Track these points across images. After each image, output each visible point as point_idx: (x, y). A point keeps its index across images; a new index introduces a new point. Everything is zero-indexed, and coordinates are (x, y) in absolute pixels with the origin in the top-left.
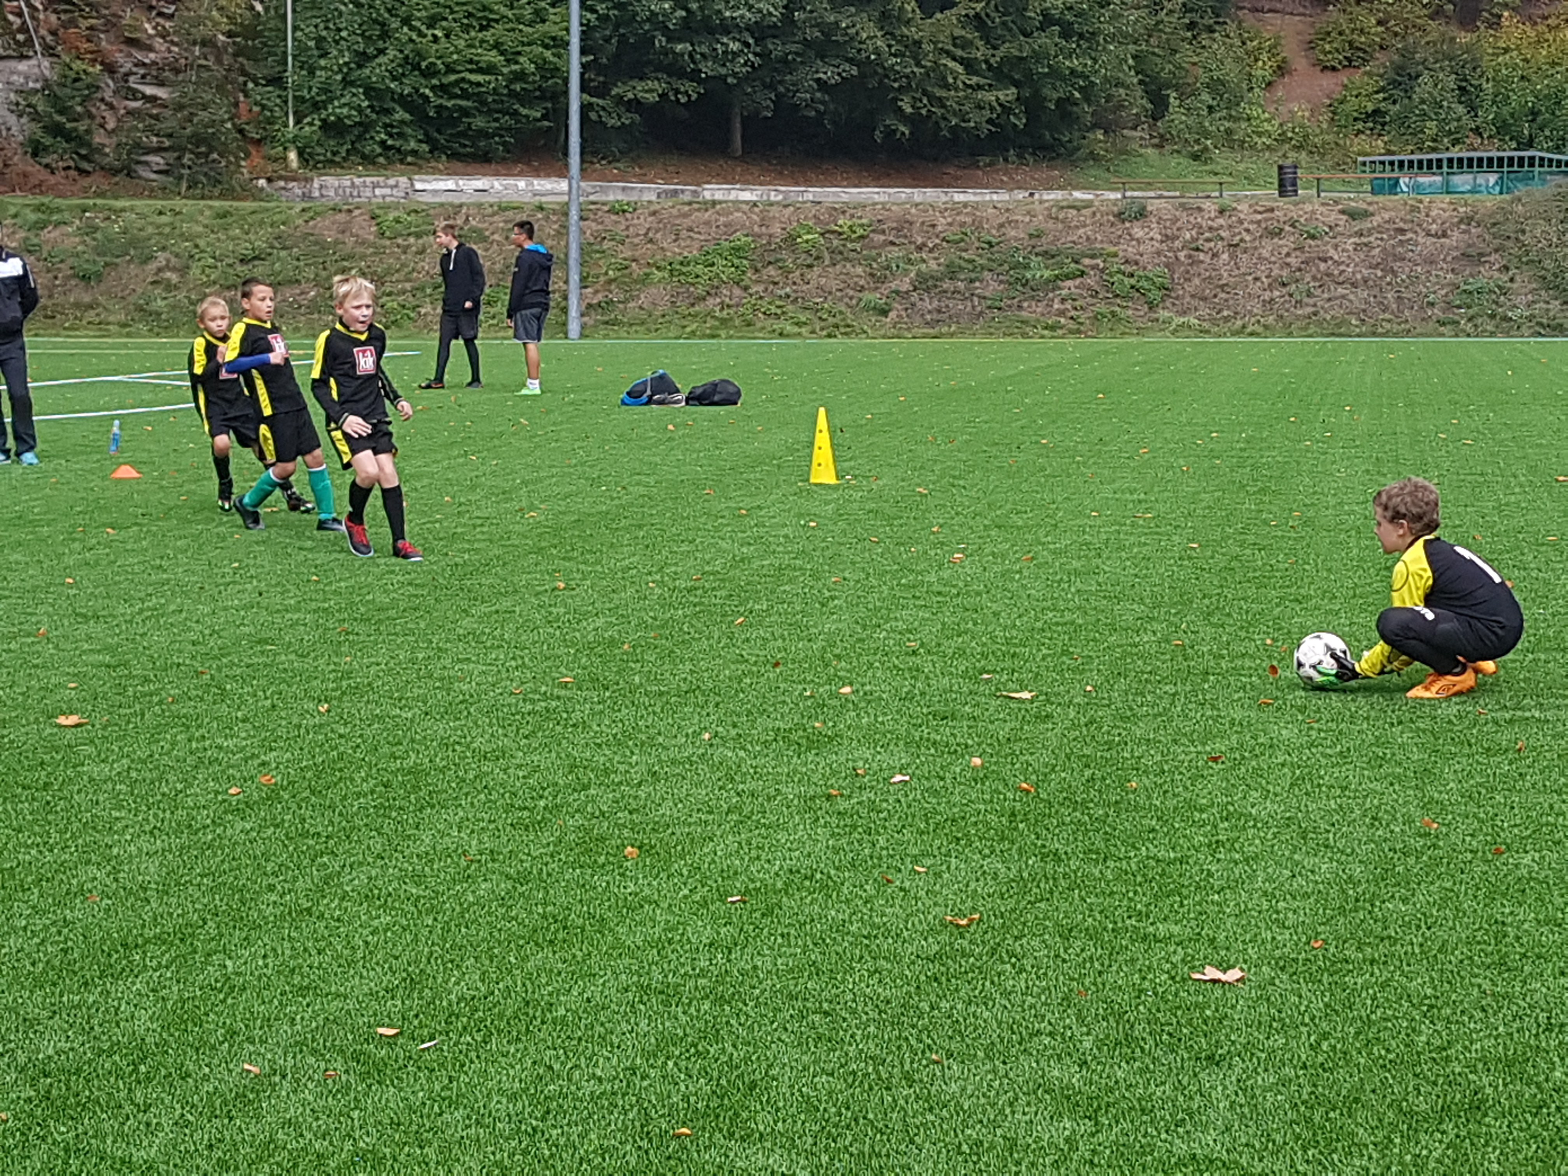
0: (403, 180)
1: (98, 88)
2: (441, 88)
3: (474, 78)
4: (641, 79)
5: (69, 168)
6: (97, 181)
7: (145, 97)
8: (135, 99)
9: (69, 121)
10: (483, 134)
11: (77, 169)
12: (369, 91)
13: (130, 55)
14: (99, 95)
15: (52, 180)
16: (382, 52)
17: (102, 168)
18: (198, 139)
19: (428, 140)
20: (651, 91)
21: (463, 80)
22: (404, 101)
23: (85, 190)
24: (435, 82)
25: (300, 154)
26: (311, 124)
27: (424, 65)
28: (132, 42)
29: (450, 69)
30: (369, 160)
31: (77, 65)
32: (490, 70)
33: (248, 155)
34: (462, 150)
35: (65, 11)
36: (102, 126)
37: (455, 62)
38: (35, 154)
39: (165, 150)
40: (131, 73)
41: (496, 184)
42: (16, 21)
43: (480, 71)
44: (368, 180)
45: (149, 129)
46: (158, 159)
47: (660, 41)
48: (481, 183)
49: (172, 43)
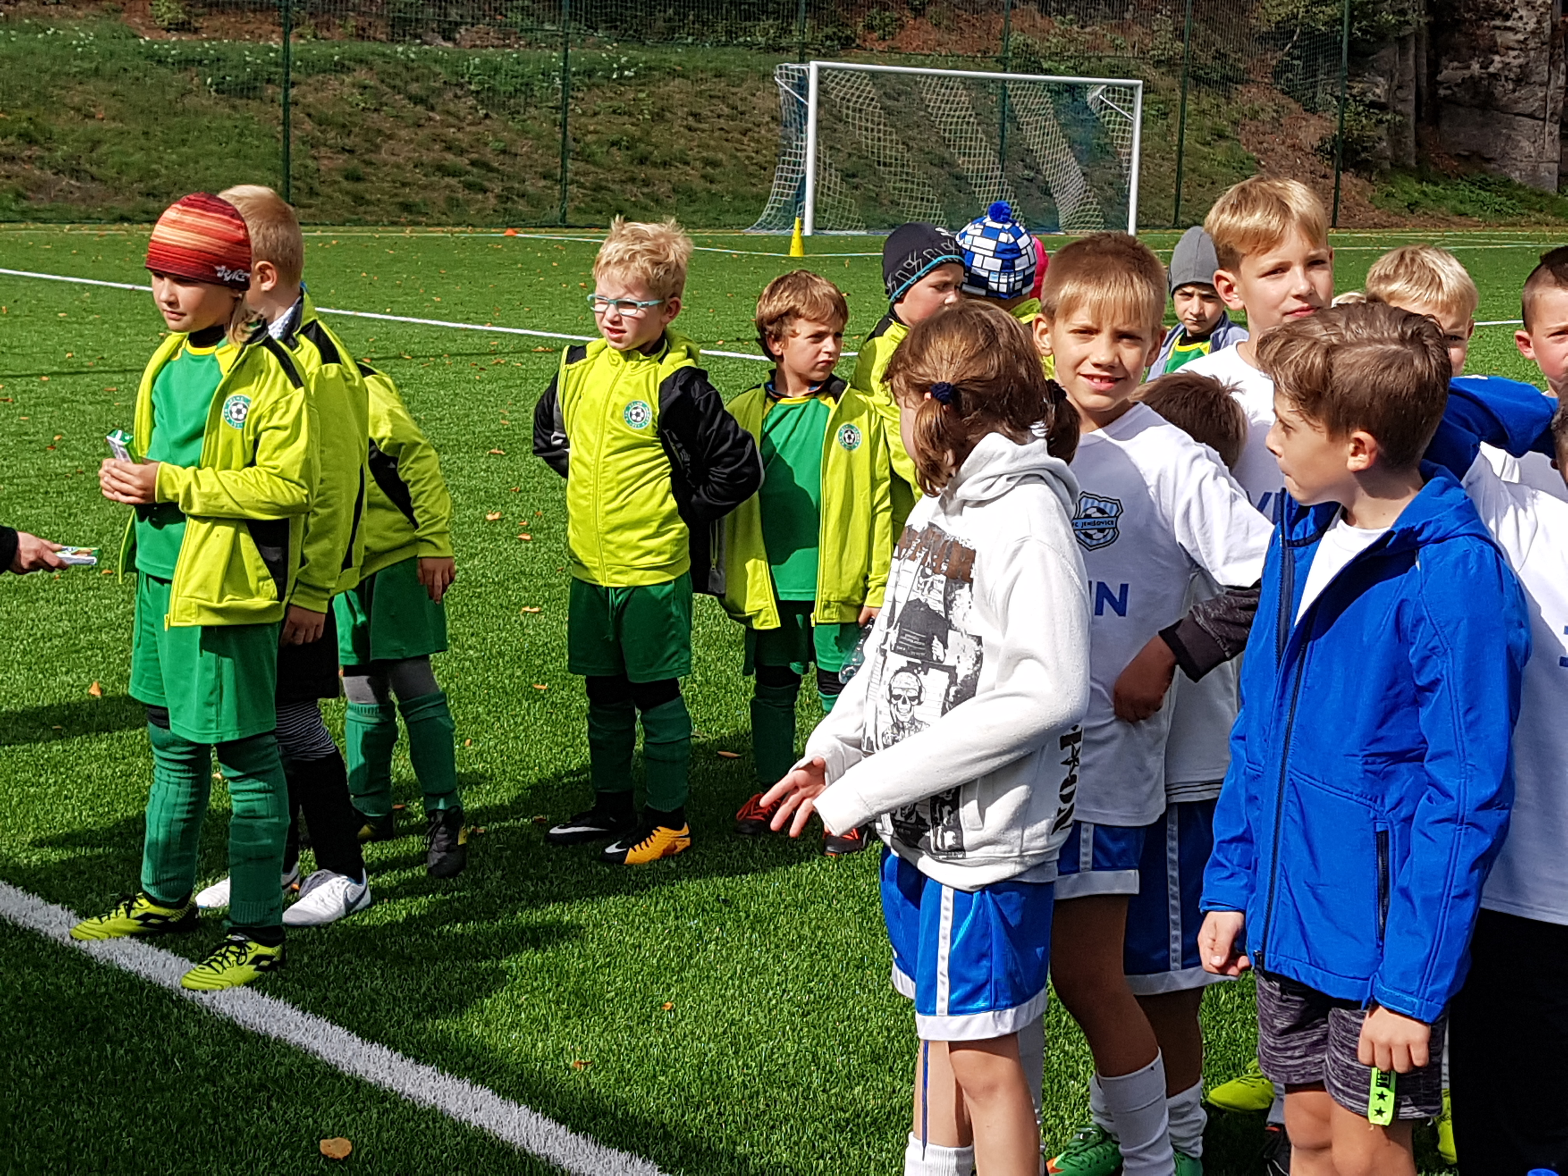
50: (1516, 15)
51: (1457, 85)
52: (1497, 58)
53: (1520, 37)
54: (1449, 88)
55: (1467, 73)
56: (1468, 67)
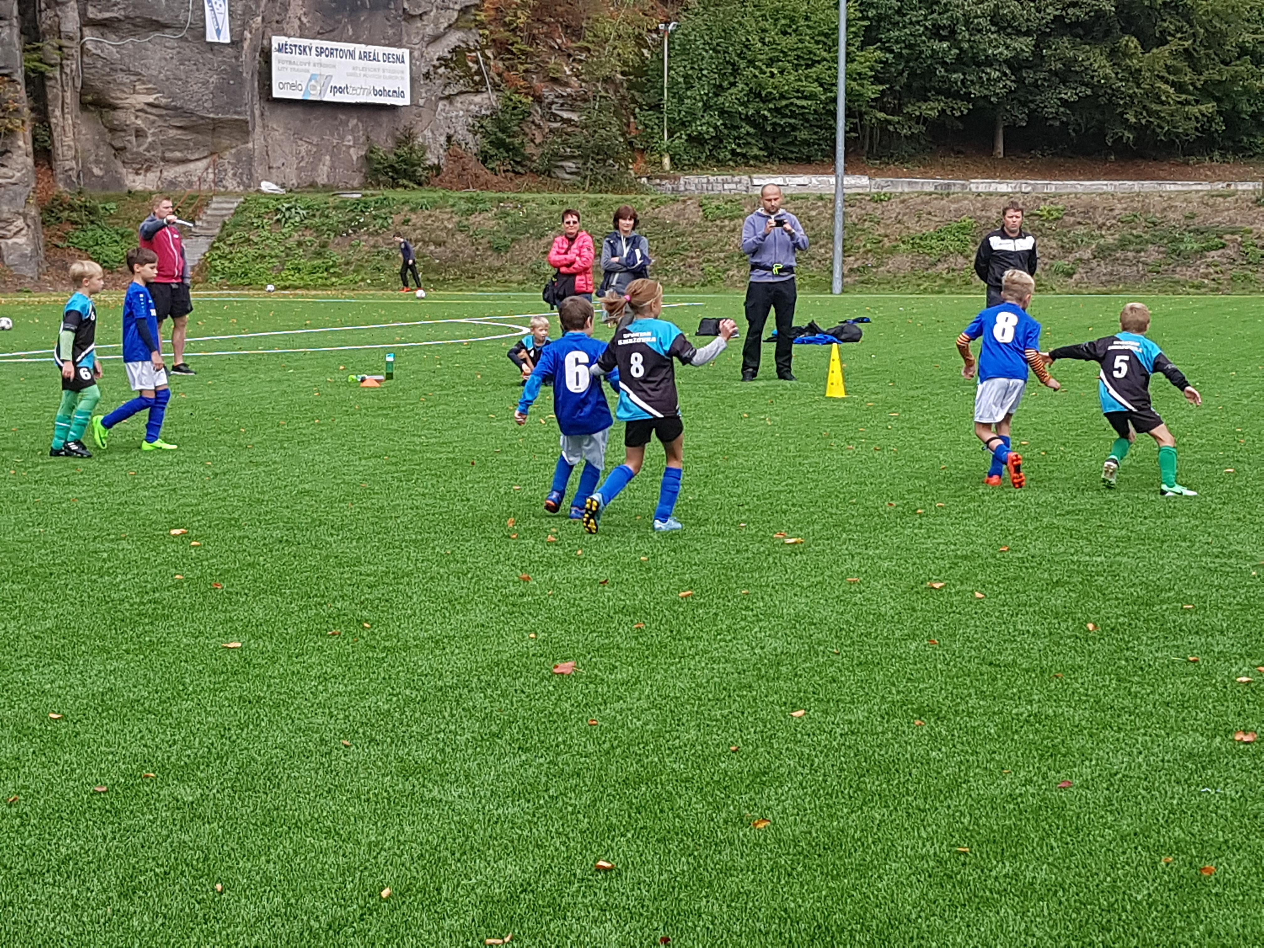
0: (745, 178)
1: (530, 114)
2: (777, 111)
3: (799, 102)
4: (925, 101)
5: (508, 171)
6: (526, 180)
7: (563, 120)
8: (556, 121)
9: (509, 137)
10: (806, 143)
11: (514, 171)
12: (722, 112)
13: (553, 90)
14: (530, 119)
15: (495, 179)
16: (733, 84)
17: (531, 171)
18: (599, 150)
19: (766, 148)
20: (932, 109)
21: (792, 104)
22: (747, 119)
23: (518, 186)
24: (771, 106)
25: (672, 159)
26: (680, 138)
27: (763, 94)
28: (555, 80)
29: (782, 97)
30: (721, 164)
31: (515, 97)
32: (812, 96)
33: (635, 161)
34: (790, 155)
35: (509, 59)
36: (532, 141)
37: (786, 91)
38: (484, 162)
39: (574, 157)
40: (553, 103)
41: (814, 181)
42: (475, 67)
43: (806, 98)
44: (720, 178)
45: (565, 143)
46: (571, 164)
47: (941, 71)
48: (803, 179)
49: (583, 81)
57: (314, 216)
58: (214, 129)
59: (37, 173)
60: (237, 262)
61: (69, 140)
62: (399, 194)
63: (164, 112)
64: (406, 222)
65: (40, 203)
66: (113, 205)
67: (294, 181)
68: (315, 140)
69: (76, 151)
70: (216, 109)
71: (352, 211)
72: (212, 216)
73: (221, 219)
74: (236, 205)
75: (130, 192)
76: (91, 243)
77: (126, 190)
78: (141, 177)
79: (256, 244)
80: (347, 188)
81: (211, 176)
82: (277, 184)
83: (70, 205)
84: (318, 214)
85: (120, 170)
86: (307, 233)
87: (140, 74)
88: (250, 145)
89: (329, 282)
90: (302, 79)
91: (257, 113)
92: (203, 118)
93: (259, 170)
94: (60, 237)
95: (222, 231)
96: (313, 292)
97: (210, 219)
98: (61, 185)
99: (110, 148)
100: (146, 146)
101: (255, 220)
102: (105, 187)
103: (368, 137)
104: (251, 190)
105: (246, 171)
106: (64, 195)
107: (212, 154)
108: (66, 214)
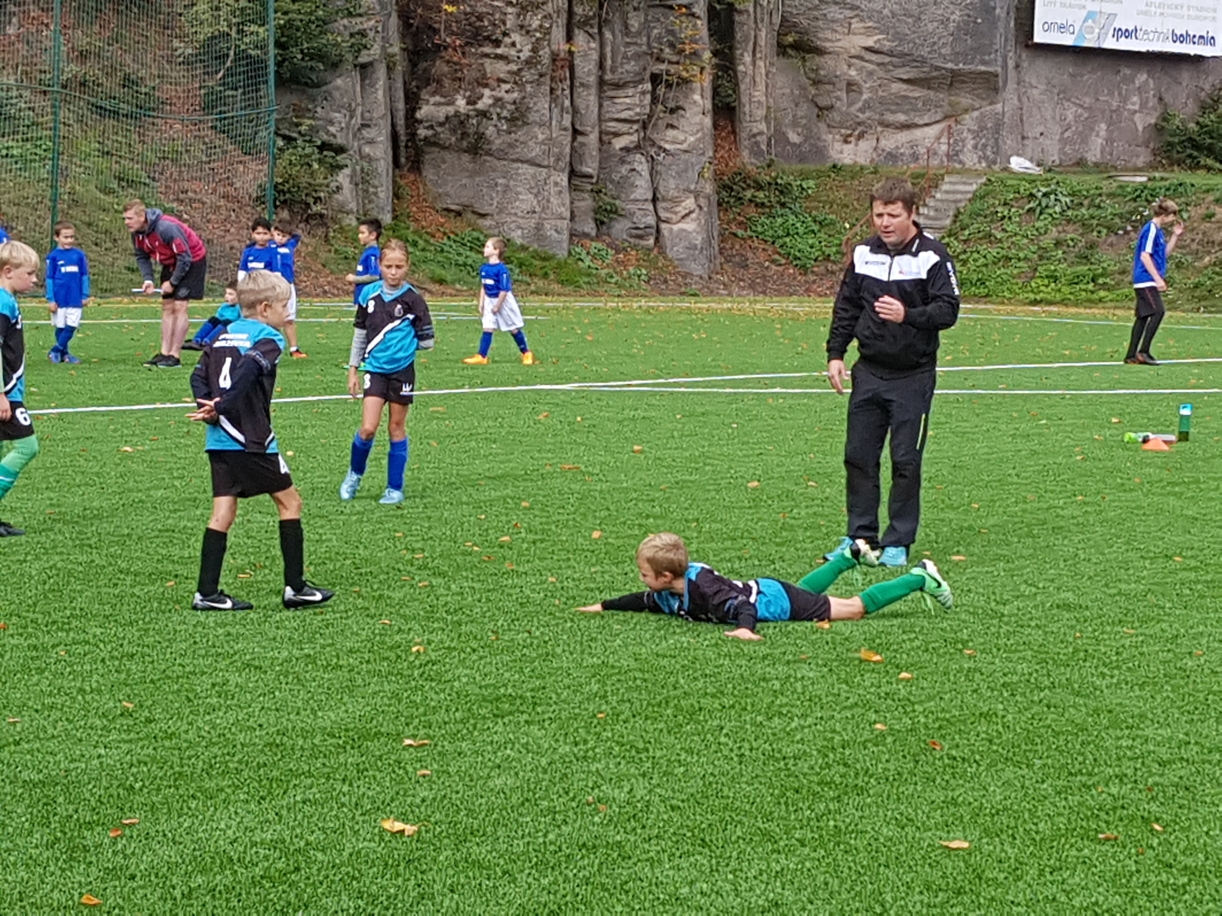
50: (507, 40)
51: (441, 124)
52: (487, 92)
53: (514, 67)
54: (431, 127)
55: (451, 110)
56: (451, 103)
57: (1081, 204)
58: (951, 84)
59: (715, 137)
60: (971, 265)
61: (759, 95)
62: (1200, 178)
63: (887, 59)
64: (1209, 217)
65: (718, 176)
66: (811, 183)
67: (1056, 158)
68: (1088, 101)
69: (769, 108)
70: (956, 56)
71: (1134, 200)
72: (942, 201)
73: (953, 206)
74: (975, 187)
75: (834, 166)
76: (780, 233)
77: (829, 164)
78: (851, 146)
79: (1000, 241)
80: (1126, 169)
81: (944, 148)
82: (1031, 160)
83: (755, 181)
84: (1086, 202)
85: (824, 137)
86: (1070, 228)
87: (858, 8)
88: (999, 106)
89: (1095, 296)
90: (1076, 18)
91: (1011, 64)
92: (937, 68)
93: (1009, 142)
94: (741, 223)
95: (955, 222)
96: (1073, 310)
97: (939, 204)
98: (745, 153)
99: (812, 106)
100: (860, 104)
101: (999, 209)
102: (802, 159)
103: (1161, 99)
104: (996, 168)
105: (991, 142)
106: (749, 167)
107: (946, 117)
108: (749, 194)
